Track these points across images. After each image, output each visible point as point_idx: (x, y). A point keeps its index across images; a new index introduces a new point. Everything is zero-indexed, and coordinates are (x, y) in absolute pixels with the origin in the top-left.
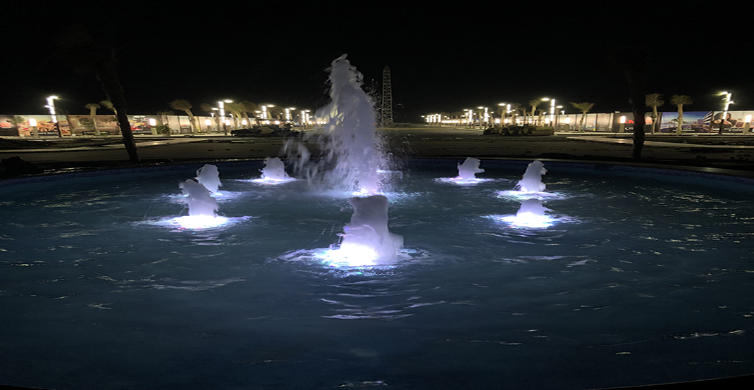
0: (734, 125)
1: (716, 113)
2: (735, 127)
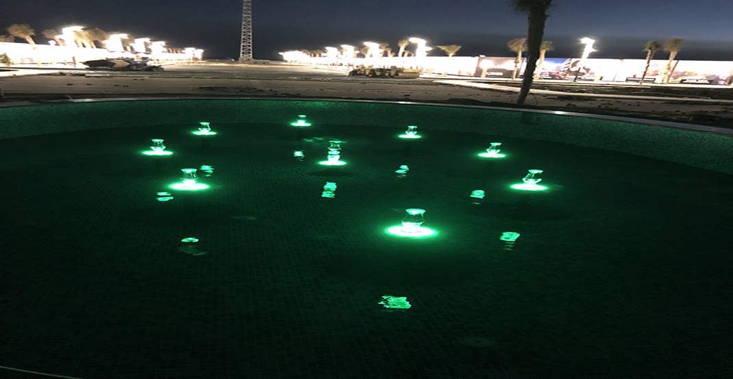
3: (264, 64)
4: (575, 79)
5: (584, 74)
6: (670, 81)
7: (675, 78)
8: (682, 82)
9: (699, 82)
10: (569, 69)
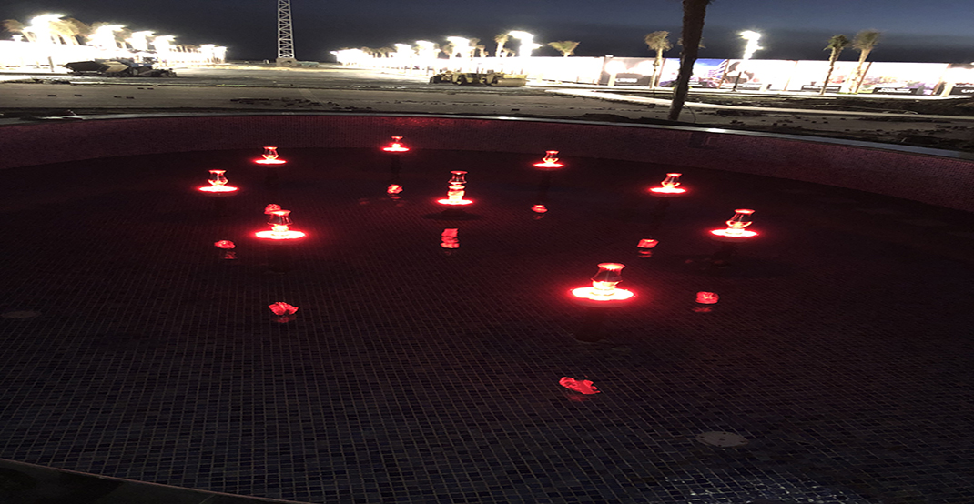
3: (311, 66)
7: (867, 86)
10: (725, 74)
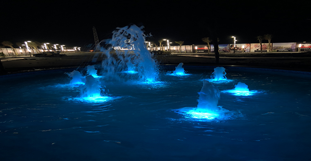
0: (238, 49)
1: (231, 45)
2: (239, 50)
4: (234, 52)
5: (237, 50)
6: (273, 51)
7: (275, 50)
8: (278, 51)
9: (284, 51)
10: (230, 48)
